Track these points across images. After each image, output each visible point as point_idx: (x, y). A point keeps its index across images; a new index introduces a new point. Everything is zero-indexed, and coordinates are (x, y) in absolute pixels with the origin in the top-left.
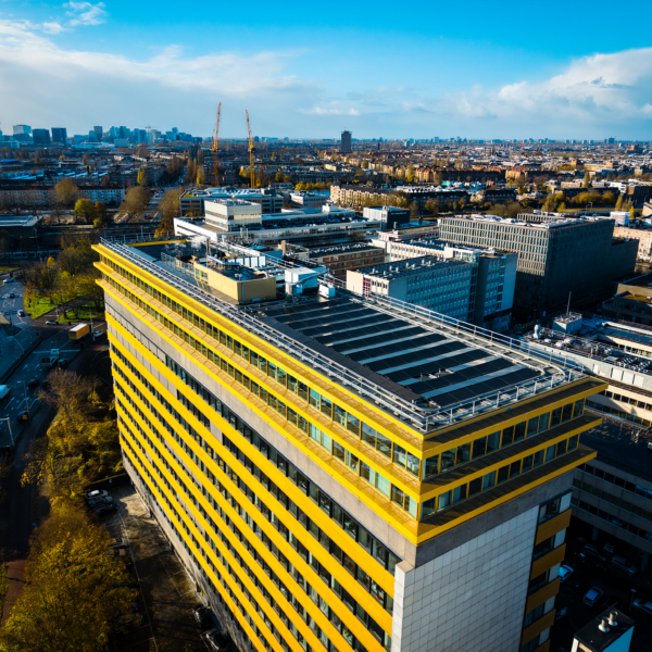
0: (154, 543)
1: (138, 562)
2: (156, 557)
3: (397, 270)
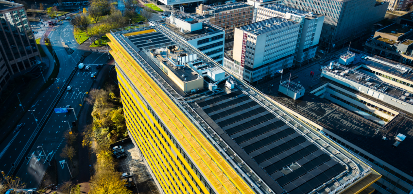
0: (144, 174)
1: (138, 185)
2: (146, 182)
3: (261, 27)
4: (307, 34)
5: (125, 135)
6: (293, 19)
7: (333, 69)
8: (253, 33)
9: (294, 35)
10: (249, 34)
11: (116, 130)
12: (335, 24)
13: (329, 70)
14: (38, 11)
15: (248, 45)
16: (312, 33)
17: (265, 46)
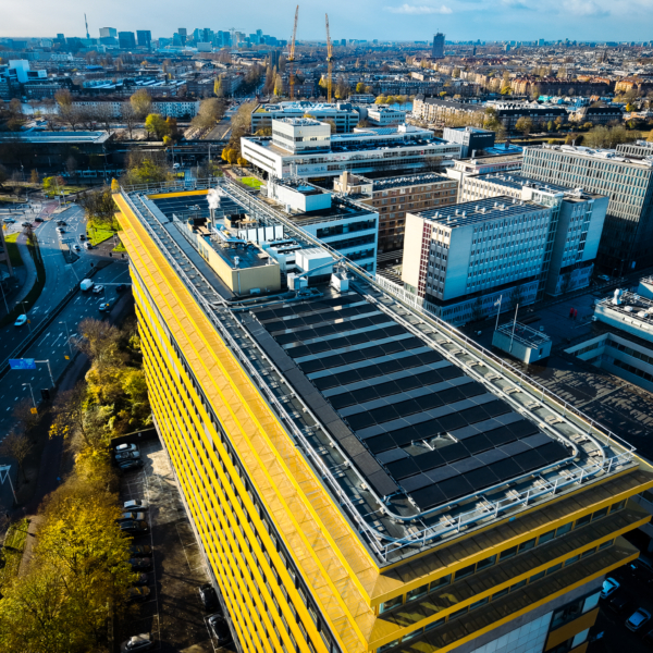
0: (173, 508)
1: (155, 527)
2: (173, 524)
3: (464, 214)
4: (569, 234)
5: (147, 422)
6: (537, 201)
7: (622, 305)
8: (444, 223)
9: (537, 232)
10: (435, 225)
11: (129, 411)
12: (636, 217)
13: (611, 306)
14: (26, 184)
15: (433, 248)
16: (579, 232)
17: (468, 253)
